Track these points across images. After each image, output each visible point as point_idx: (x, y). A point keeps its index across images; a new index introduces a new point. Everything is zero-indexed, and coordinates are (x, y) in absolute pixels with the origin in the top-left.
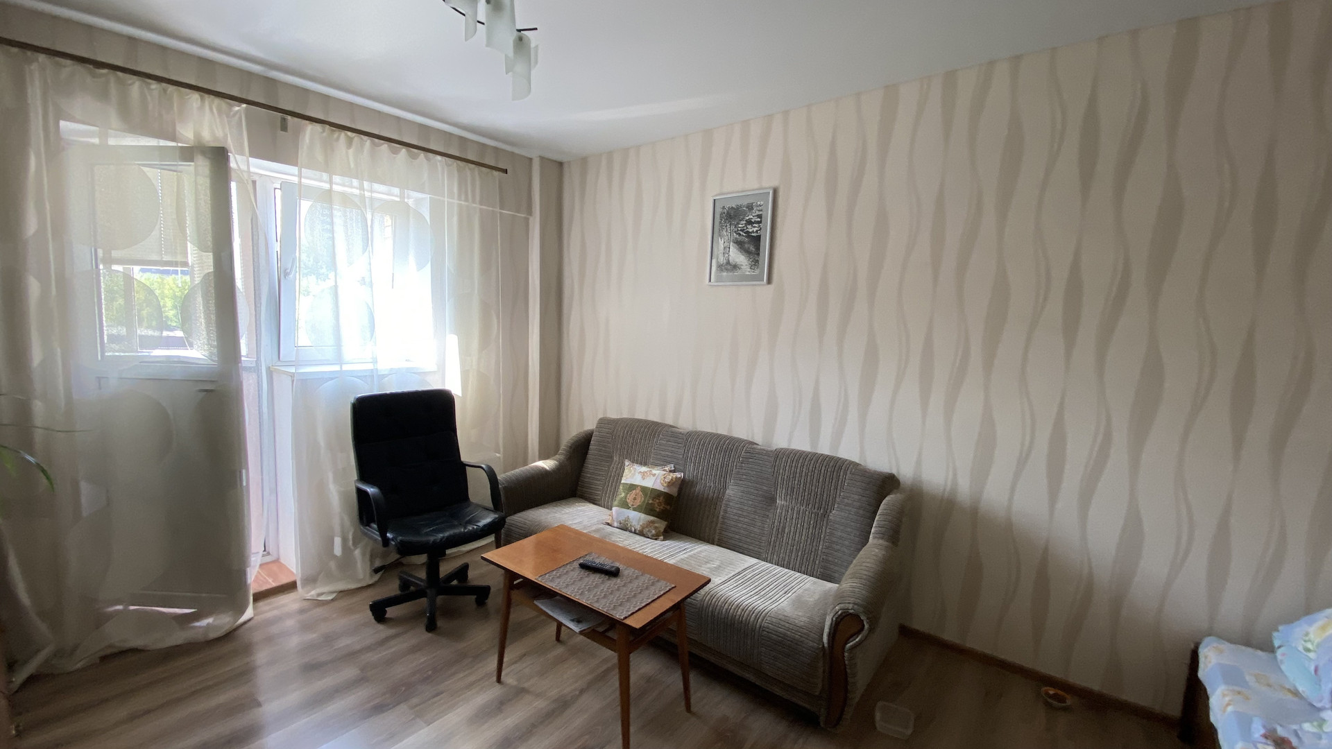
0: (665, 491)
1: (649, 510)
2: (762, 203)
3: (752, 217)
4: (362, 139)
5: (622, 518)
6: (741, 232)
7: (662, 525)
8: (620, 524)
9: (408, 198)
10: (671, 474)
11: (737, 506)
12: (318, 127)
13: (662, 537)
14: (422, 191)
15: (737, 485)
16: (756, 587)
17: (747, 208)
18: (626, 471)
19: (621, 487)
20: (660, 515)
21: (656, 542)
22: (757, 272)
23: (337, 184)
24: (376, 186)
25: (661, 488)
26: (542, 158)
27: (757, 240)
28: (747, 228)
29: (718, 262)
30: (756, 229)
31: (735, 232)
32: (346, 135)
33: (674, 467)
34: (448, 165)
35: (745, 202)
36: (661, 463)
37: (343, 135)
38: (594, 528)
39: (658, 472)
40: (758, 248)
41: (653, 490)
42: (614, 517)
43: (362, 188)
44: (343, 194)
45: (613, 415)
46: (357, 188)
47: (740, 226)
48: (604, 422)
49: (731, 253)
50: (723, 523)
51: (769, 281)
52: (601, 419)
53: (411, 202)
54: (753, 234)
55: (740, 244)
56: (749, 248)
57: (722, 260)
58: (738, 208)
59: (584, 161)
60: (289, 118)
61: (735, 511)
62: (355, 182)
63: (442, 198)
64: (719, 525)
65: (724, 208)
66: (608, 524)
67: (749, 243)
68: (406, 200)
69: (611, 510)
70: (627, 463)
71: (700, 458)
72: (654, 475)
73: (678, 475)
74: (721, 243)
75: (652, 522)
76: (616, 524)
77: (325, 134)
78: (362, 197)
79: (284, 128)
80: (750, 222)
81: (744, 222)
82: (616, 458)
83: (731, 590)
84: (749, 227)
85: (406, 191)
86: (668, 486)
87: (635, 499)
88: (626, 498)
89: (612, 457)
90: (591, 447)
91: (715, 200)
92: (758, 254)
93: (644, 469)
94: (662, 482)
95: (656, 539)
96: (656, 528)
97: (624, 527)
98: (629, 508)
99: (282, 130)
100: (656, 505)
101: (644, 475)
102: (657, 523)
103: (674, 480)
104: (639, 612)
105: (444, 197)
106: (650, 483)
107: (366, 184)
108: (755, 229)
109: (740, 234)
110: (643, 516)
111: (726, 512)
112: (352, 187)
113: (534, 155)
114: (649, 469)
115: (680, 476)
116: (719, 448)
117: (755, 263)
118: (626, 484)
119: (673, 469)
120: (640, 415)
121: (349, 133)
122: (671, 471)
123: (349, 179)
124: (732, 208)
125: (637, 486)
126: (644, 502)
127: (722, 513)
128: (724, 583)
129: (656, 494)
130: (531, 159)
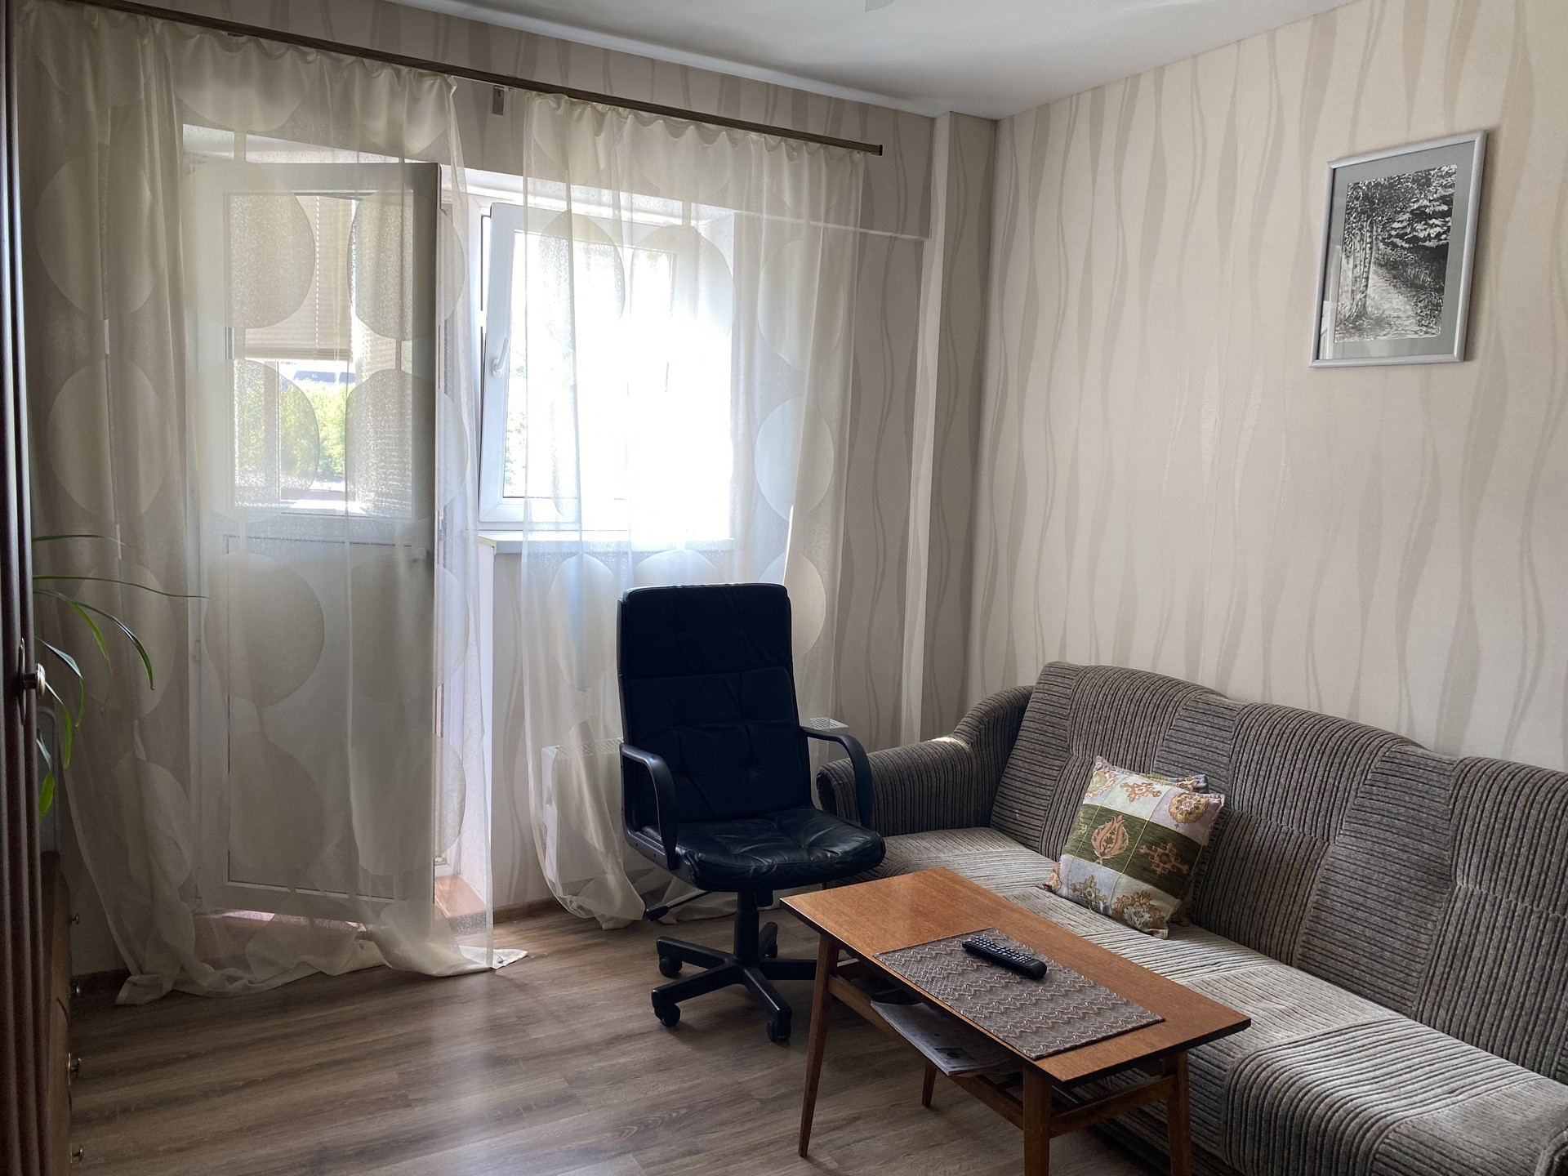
0: (1180, 830)
1: (1138, 868)
2: (1454, 167)
3: (1426, 203)
4: (619, 113)
5: (1078, 879)
6: (1398, 241)
7: (1167, 905)
8: (1075, 890)
9: (698, 219)
10: (1197, 796)
11: (1353, 883)
12: (549, 100)
13: (1166, 931)
14: (721, 203)
15: (1358, 835)
16: (1376, 1067)
17: (1414, 182)
18: (1095, 779)
19: (1081, 814)
20: (1168, 883)
21: (1152, 939)
22: (1437, 331)
23: (578, 201)
24: (641, 200)
25: (1171, 824)
26: (955, 115)
27: (1437, 257)
28: (1414, 229)
29: (1337, 313)
30: (1438, 229)
31: (1383, 240)
32: (594, 108)
33: (1206, 780)
34: (771, 149)
35: (1410, 170)
36: (1173, 770)
37: (588, 110)
38: (1016, 892)
39: (1167, 789)
40: (1440, 275)
41: (1152, 827)
42: (1062, 876)
43: (616, 206)
44: (586, 220)
45: (1079, 657)
46: (608, 206)
47: (1396, 225)
48: (1055, 673)
49: (1370, 291)
50: (1317, 919)
51: (1467, 353)
52: (1050, 666)
53: (702, 227)
54: (1427, 244)
55: (1394, 269)
56: (1416, 277)
57: (1347, 306)
58: (1391, 186)
59: (1043, 112)
60: (506, 88)
61: (1346, 895)
62: (606, 195)
63: (757, 215)
64: (1306, 923)
65: (1356, 186)
66: (1049, 889)
67: (1416, 264)
68: (693, 223)
69: (1056, 859)
70: (1099, 762)
71: (1270, 766)
72: (1156, 794)
73: (1213, 799)
74: (1347, 269)
75: (1146, 895)
76: (1064, 891)
77: (559, 112)
78: (617, 221)
79: (498, 108)
80: (1421, 216)
81: (1407, 216)
82: (1077, 753)
83: (1311, 1062)
84: (1419, 226)
85: (693, 205)
86: (1186, 821)
87: (1109, 841)
88: (1089, 838)
89: (1068, 749)
90: (1024, 723)
91: (1335, 169)
92: (1441, 290)
93: (1135, 779)
94: (1173, 810)
95: (1151, 934)
96: (1152, 908)
97: (1083, 900)
98: (1094, 859)
99: (494, 113)
100: (1157, 861)
101: (1133, 791)
102: (1159, 899)
103: (1201, 807)
104: (1072, 1053)
105: (761, 212)
106: (1144, 809)
107: (623, 196)
108: (1433, 232)
109: (1395, 246)
110: (1124, 879)
111: (1324, 894)
112: (600, 204)
113: (940, 110)
114: (1145, 780)
115: (1216, 801)
116: (1318, 746)
117: (1433, 311)
118: (1094, 807)
119: (1202, 784)
120: (1140, 662)
121: (600, 107)
122: (1197, 790)
123: (597, 189)
124: (1377, 184)
125: (1117, 814)
126: (1129, 849)
127: (1314, 898)
128: (1296, 1044)
129: (1155, 834)
130: (933, 120)
